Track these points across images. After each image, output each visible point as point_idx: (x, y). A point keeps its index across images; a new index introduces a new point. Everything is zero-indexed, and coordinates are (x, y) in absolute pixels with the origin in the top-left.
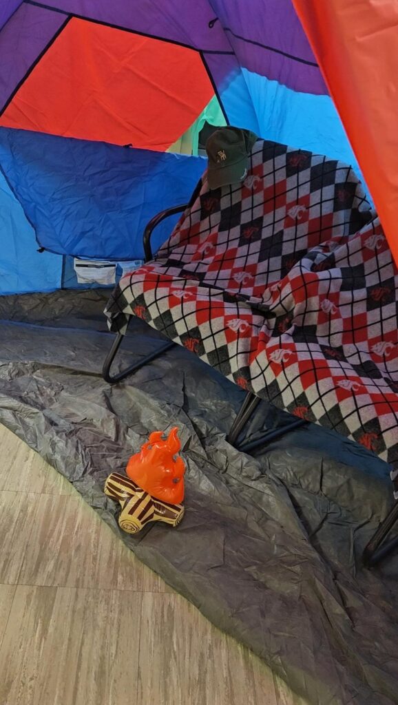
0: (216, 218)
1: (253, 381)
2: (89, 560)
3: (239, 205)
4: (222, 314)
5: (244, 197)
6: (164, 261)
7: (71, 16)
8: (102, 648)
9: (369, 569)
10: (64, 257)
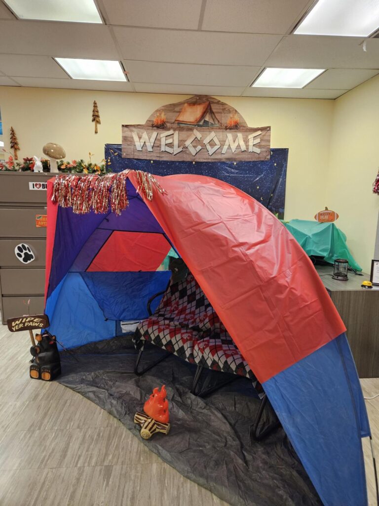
0: (177, 294)
1: (195, 359)
2: (128, 452)
3: (186, 287)
4: (180, 332)
5: (187, 284)
6: (157, 315)
7: (113, 231)
8: (133, 488)
9: (258, 443)
10: (116, 321)
